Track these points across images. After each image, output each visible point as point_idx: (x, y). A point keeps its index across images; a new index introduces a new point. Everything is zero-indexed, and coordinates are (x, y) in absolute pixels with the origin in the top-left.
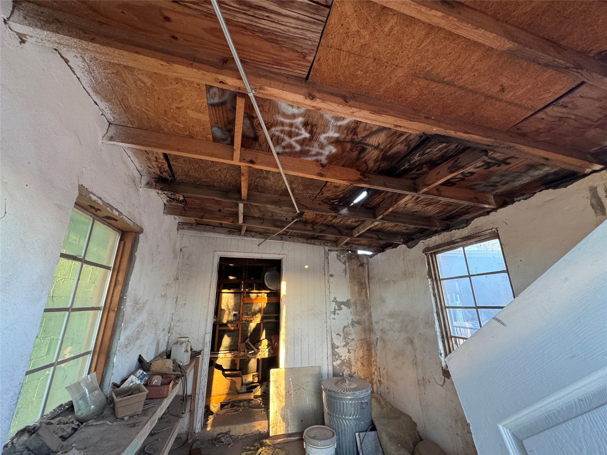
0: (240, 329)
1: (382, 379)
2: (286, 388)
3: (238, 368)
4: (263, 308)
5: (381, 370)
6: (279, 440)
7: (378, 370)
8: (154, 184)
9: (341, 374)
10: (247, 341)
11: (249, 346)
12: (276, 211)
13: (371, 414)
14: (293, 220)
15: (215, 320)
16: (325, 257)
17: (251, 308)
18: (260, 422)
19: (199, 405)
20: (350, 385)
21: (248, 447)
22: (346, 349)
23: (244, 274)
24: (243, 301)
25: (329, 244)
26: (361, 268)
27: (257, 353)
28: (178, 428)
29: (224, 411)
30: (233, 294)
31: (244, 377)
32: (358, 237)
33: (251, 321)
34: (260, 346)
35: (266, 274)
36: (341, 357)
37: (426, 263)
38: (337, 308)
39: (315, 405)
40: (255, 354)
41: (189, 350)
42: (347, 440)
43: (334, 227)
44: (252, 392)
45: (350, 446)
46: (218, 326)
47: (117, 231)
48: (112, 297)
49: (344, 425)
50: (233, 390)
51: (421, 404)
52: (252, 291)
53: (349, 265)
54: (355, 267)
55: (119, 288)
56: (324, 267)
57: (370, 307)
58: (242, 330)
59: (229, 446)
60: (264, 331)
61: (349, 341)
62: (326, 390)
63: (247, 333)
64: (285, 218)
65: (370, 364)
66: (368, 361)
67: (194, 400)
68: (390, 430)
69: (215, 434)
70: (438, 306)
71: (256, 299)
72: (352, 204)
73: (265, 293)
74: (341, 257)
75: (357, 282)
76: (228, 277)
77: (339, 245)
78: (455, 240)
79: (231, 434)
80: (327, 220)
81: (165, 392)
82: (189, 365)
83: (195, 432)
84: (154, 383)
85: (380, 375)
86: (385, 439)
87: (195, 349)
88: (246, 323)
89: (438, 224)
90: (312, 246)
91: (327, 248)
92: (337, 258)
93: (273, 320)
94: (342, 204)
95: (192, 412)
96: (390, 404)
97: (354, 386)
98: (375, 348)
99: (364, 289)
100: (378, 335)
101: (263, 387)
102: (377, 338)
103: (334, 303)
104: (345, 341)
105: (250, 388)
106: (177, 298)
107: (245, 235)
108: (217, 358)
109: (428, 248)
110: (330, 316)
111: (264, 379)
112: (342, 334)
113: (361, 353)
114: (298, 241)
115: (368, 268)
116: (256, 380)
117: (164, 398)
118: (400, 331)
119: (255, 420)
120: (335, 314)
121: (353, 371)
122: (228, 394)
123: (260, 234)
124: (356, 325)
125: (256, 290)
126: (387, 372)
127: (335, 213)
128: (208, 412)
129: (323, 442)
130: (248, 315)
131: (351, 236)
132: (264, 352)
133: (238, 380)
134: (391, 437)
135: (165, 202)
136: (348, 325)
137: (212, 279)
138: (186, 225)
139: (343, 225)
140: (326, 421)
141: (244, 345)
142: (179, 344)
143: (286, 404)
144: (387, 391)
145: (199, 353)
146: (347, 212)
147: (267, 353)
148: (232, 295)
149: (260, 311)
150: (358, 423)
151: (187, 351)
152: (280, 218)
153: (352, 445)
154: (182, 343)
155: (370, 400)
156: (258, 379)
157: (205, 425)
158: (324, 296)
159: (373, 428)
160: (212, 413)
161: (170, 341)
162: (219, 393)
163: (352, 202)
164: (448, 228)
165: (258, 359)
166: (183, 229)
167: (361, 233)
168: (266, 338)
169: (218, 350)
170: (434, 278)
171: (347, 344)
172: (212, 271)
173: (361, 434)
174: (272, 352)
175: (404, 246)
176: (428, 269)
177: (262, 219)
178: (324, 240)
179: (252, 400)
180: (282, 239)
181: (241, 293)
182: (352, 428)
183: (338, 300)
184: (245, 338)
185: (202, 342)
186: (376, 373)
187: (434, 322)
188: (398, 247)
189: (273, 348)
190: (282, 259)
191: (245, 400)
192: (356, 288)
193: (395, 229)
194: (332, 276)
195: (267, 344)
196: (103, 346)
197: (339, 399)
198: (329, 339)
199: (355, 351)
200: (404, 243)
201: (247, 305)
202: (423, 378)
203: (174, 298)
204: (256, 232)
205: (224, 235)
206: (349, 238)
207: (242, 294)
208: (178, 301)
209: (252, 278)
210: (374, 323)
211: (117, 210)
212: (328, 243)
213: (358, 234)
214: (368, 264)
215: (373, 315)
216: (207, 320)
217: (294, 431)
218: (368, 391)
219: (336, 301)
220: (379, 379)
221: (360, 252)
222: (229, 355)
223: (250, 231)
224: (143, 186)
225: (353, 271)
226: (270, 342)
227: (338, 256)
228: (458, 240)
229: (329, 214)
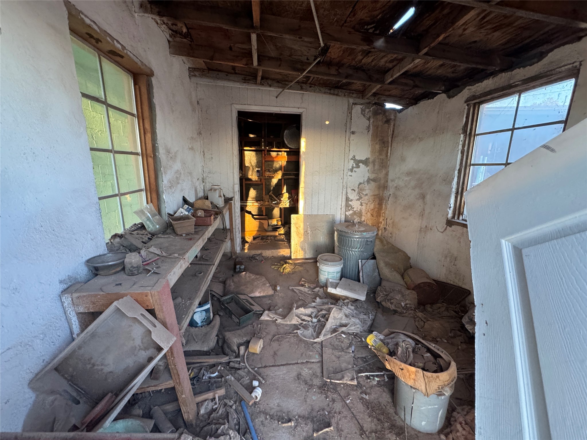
0: (264, 184)
1: (387, 227)
2: (304, 229)
3: (264, 214)
4: (283, 166)
5: (388, 220)
6: (299, 261)
7: (386, 220)
8: (149, 6)
9: (352, 221)
10: (271, 193)
11: (273, 197)
12: (296, 47)
13: (373, 249)
14: (315, 60)
15: (241, 175)
16: (349, 112)
17: (272, 165)
18: (284, 250)
19: (237, 236)
20: (359, 228)
21: (276, 264)
22: (359, 202)
23: (263, 132)
24: (265, 158)
25: (354, 95)
26: (386, 125)
27: (280, 203)
28: (223, 248)
29: (255, 241)
30: (255, 152)
31: (270, 221)
32: (390, 83)
33: (273, 177)
34: (282, 198)
35: (285, 132)
36: (353, 208)
37: (465, 116)
38: (355, 166)
39: (327, 241)
40: (278, 204)
41: (222, 196)
42: (351, 264)
43: (364, 71)
44: (277, 231)
45: (353, 267)
46: (244, 180)
47: (128, 73)
48: (145, 144)
49: (350, 254)
50: (261, 228)
51: (418, 245)
52: (272, 149)
53: (373, 122)
54: (380, 123)
55: (149, 136)
56: (346, 124)
57: (389, 166)
58: (265, 185)
59: (262, 262)
60: (285, 186)
61: (362, 196)
62: (338, 230)
63: (271, 187)
64: (306, 58)
65: (379, 215)
66: (378, 213)
67: (233, 232)
68: (387, 260)
69: (251, 255)
70: (462, 163)
71: (276, 157)
72: (391, 31)
73: (285, 151)
74: (366, 112)
75: (380, 140)
76: (249, 135)
77: (366, 95)
78: (513, 83)
79: (263, 255)
80: (356, 60)
81: (209, 222)
82: (224, 207)
83: (236, 253)
84: (199, 215)
85: (386, 224)
86: (382, 265)
87: (227, 196)
88: (269, 178)
89: (499, 62)
90: (334, 97)
91: (351, 101)
92: (362, 114)
93: (293, 177)
94: (378, 32)
95: (232, 240)
96: (391, 244)
97: (362, 229)
98: (386, 202)
99: (385, 147)
100: (391, 191)
101: (285, 228)
102: (390, 194)
103: (352, 161)
104: (359, 196)
105: (275, 228)
106: (204, 152)
107: (262, 84)
108: (246, 206)
109: (474, 96)
110: (347, 173)
111: (287, 223)
112: (357, 190)
113: (372, 206)
114: (320, 91)
115: (394, 125)
116: (280, 223)
117: (209, 226)
118: (414, 188)
119: (280, 248)
120: (352, 171)
121: (363, 219)
122: (258, 231)
123: (278, 82)
124: (371, 182)
125: (276, 148)
126: (393, 222)
127: (368, 45)
128: (244, 241)
129: (332, 263)
130: (270, 172)
131: (382, 82)
132: (285, 202)
133: (265, 222)
134: (387, 264)
135: (168, 36)
136: (364, 182)
137: (233, 134)
138: (198, 71)
139: (374, 66)
140: (336, 251)
141: (268, 196)
142: (213, 190)
143: (304, 239)
144: (390, 235)
145: (231, 199)
146: (383, 44)
147: (288, 204)
148: (253, 153)
149: (280, 168)
150: (362, 254)
151: (220, 196)
152: (300, 57)
153: (354, 267)
154: (215, 190)
155: (375, 240)
156: (281, 223)
157: (243, 249)
158: (344, 154)
159: (374, 257)
160: (247, 242)
161: (205, 189)
162: (251, 230)
163: (392, 28)
164: (510, 68)
165: (280, 208)
166: (195, 76)
167: (395, 77)
168: (286, 192)
169: (247, 200)
170: (468, 133)
171: (361, 198)
172: (232, 126)
173: (363, 261)
174: (292, 203)
175: (444, 95)
176: (465, 123)
177: (278, 60)
178: (349, 90)
179: (277, 236)
180: (302, 89)
181: (261, 151)
182: (357, 257)
183: (357, 158)
184: (268, 191)
185: (232, 191)
186: (383, 222)
187: (453, 179)
188: (435, 98)
189: (293, 200)
190: (302, 113)
191: (271, 236)
192: (377, 147)
193: (439, 71)
194: (353, 133)
195: (288, 196)
196: (152, 186)
197: (348, 237)
198: (344, 194)
199: (367, 204)
200: (444, 92)
201: (268, 163)
202: (426, 226)
203: (202, 152)
204: (273, 80)
205: (239, 84)
206: (380, 86)
207: (263, 152)
208: (205, 155)
209: (272, 137)
210: (389, 181)
211: (117, 41)
212: (353, 93)
213: (391, 79)
214: (395, 120)
215: (390, 174)
216: (233, 173)
217: (310, 257)
218: (374, 233)
219: (355, 159)
220: (385, 226)
221: (389, 106)
222: (256, 204)
223: (267, 79)
224: (137, 10)
225: (377, 128)
226: (290, 195)
227: (363, 110)
228: (517, 83)
229: (360, 48)
